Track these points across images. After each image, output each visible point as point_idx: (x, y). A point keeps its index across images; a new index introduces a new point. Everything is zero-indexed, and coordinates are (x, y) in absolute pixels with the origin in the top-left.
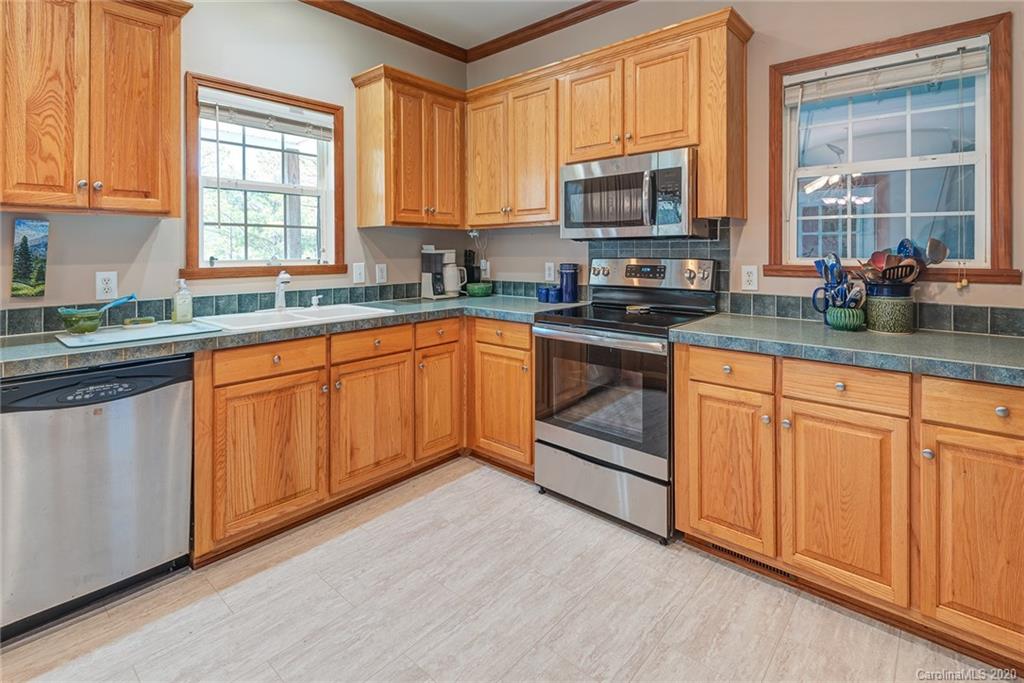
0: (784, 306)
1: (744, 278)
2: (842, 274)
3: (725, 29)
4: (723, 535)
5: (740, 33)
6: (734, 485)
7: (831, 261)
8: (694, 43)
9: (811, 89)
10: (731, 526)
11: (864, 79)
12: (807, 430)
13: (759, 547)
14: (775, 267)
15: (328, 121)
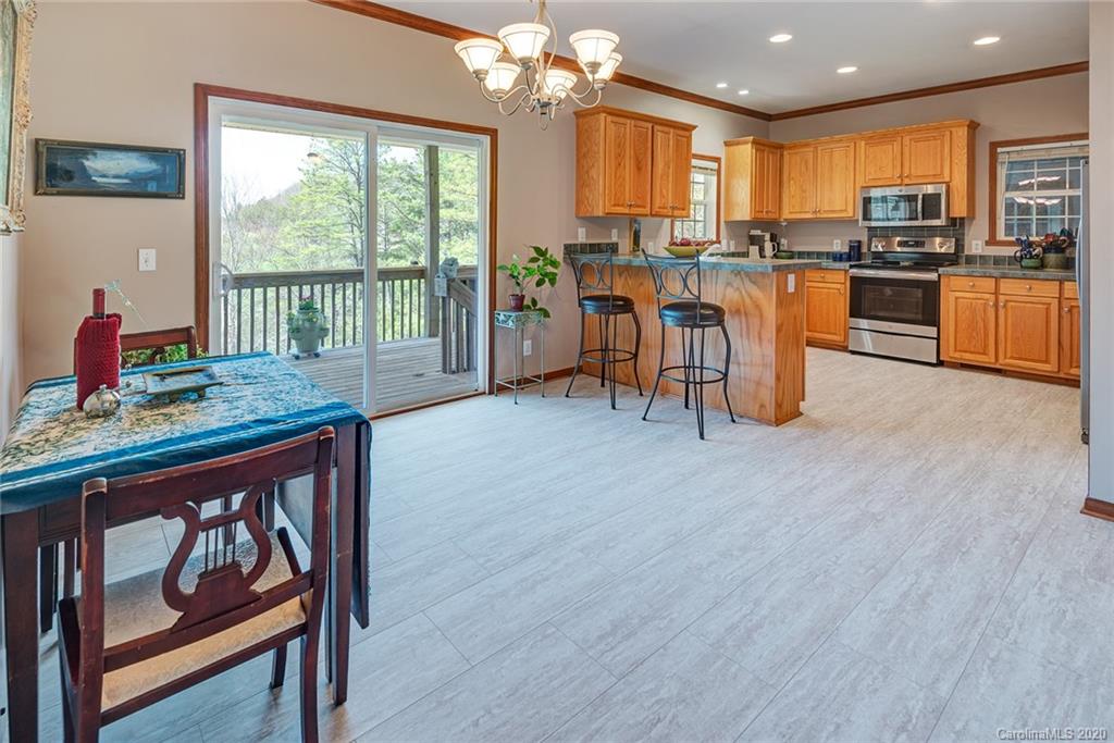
0: (998, 261)
1: (974, 246)
2: (1030, 244)
3: (966, 128)
4: (969, 358)
5: (973, 127)
6: (974, 334)
7: (1024, 238)
8: (948, 133)
9: (1012, 155)
10: (971, 353)
11: (1043, 153)
12: (1012, 307)
13: (987, 360)
14: (992, 241)
15: (714, 165)
